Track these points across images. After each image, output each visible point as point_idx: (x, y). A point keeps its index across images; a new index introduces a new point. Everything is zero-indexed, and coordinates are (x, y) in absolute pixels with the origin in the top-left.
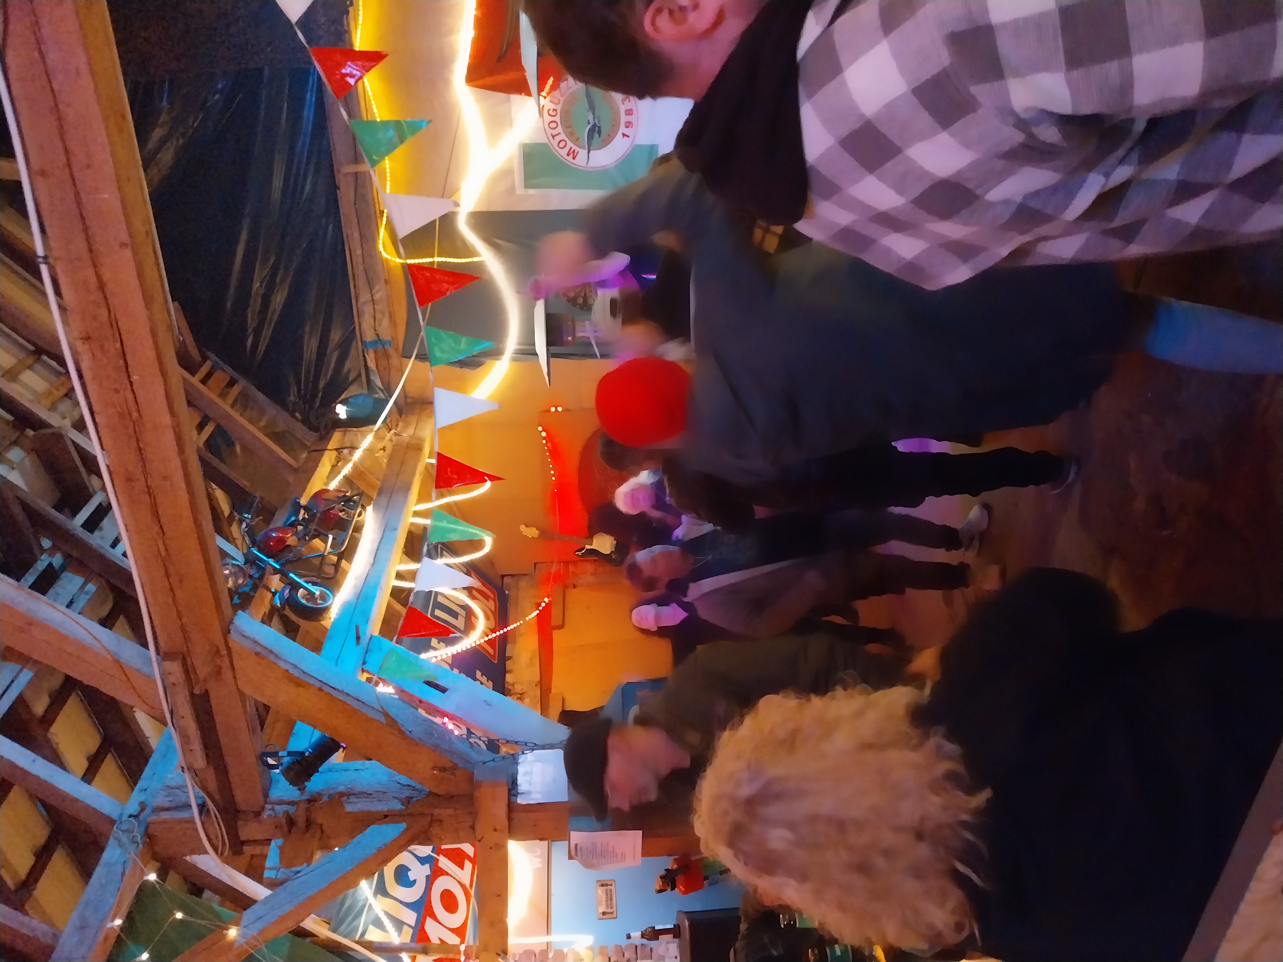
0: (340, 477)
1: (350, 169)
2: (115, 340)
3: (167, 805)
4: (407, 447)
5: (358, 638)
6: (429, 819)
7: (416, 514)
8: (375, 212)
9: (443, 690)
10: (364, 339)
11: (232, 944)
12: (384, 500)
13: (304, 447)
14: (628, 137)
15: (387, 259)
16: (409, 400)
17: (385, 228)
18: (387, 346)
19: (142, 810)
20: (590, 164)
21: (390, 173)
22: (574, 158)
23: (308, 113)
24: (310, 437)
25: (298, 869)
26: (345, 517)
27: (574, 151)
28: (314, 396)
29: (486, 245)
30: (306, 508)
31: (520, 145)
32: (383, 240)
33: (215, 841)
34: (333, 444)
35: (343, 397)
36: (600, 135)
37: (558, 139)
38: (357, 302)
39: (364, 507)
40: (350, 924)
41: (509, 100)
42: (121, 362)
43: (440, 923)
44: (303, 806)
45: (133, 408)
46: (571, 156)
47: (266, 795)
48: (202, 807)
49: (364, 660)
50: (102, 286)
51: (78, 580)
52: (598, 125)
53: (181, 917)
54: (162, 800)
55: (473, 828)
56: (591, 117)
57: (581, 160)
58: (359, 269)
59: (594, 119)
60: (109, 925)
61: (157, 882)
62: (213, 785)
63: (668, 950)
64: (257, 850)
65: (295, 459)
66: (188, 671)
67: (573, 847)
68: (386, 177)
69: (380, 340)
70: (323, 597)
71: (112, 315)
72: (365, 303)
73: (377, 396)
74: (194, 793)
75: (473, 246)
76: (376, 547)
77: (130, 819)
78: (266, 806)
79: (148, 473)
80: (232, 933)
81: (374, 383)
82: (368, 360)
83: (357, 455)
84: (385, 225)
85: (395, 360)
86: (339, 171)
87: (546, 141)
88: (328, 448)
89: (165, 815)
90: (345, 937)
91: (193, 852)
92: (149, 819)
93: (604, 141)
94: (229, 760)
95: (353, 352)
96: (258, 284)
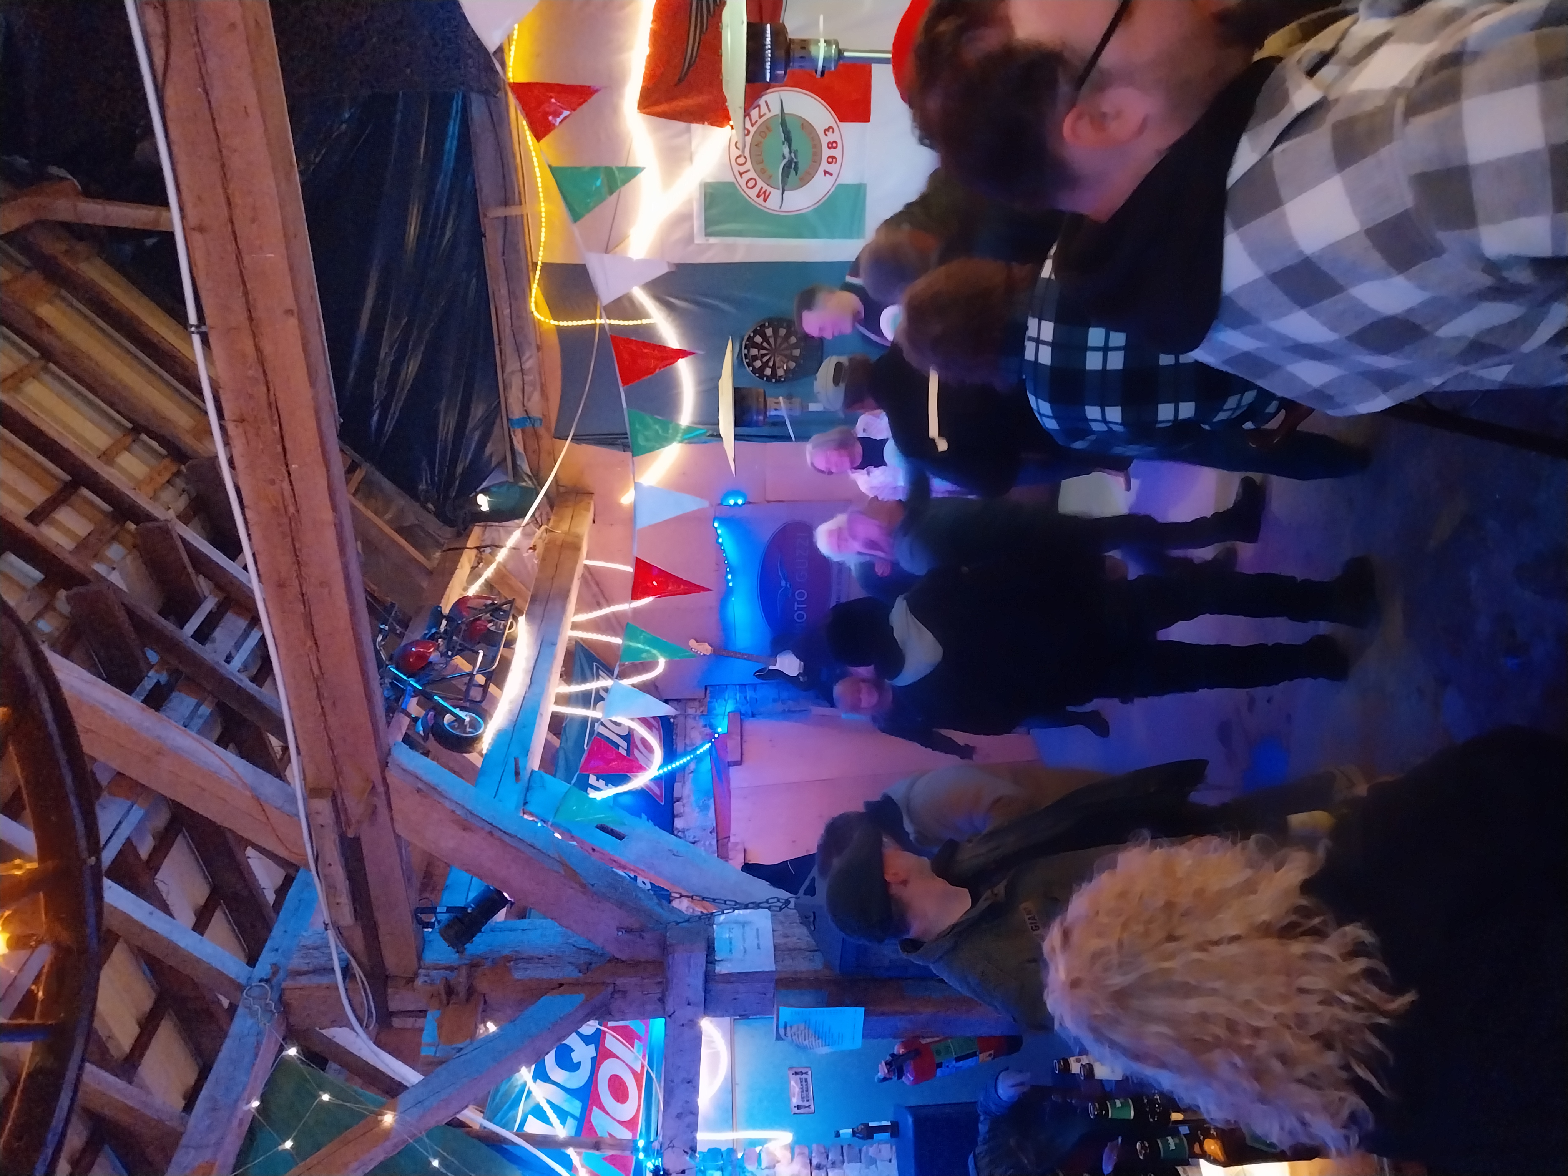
0: (481, 581)
1: (500, 212)
2: (273, 422)
3: (305, 968)
4: (562, 546)
5: (517, 773)
6: (610, 989)
7: (575, 626)
8: (528, 266)
9: (620, 837)
10: (510, 417)
11: (387, 1134)
12: (538, 610)
13: (439, 545)
14: (831, 175)
15: (539, 320)
16: (562, 489)
17: (538, 284)
18: (537, 425)
19: (275, 974)
20: (784, 208)
21: (545, 217)
22: (765, 200)
23: (451, 145)
24: (446, 533)
25: (461, 1046)
26: (493, 629)
27: (765, 192)
28: (449, 484)
29: (658, 304)
30: (447, 618)
31: (700, 185)
32: (535, 297)
33: (359, 1013)
34: (472, 542)
35: (484, 485)
36: (796, 174)
37: (746, 176)
38: (503, 372)
39: (515, 618)
40: (507, 1112)
41: (688, 131)
42: (279, 448)
43: (607, 1113)
44: (464, 972)
45: (290, 501)
46: (762, 197)
47: (420, 958)
48: (346, 971)
49: (525, 799)
50: (261, 360)
51: (190, 702)
52: (795, 160)
53: (327, 1100)
54: (297, 962)
55: (662, 1000)
56: (786, 150)
57: (773, 203)
58: (507, 332)
59: (790, 153)
60: (246, 1108)
61: (298, 1058)
62: (359, 944)
63: (880, 1151)
64: (409, 1022)
65: (428, 558)
66: (338, 810)
67: (781, 1024)
68: (541, 222)
69: (530, 418)
70: (474, 725)
71: (272, 392)
72: (513, 373)
73: (524, 484)
74: (338, 954)
75: (642, 305)
76: (532, 665)
77: (262, 984)
78: (420, 971)
79: (302, 577)
80: (388, 1119)
81: (521, 467)
82: (515, 443)
83: (502, 555)
84: (539, 280)
85: (546, 441)
86: (485, 215)
87: (732, 179)
88: (468, 545)
89: (303, 981)
90: (503, 1127)
91: (334, 1023)
92: (284, 985)
93: (801, 179)
94: (379, 916)
95: (496, 430)
96: (387, 350)
